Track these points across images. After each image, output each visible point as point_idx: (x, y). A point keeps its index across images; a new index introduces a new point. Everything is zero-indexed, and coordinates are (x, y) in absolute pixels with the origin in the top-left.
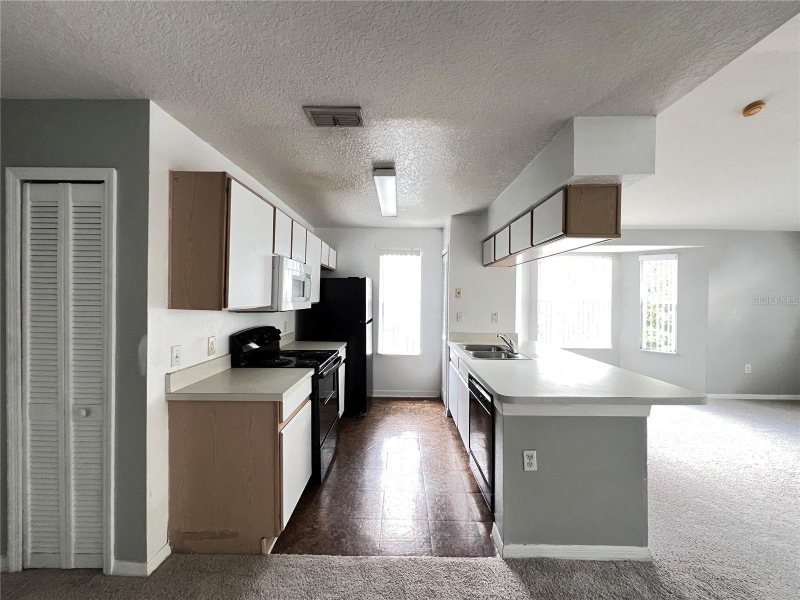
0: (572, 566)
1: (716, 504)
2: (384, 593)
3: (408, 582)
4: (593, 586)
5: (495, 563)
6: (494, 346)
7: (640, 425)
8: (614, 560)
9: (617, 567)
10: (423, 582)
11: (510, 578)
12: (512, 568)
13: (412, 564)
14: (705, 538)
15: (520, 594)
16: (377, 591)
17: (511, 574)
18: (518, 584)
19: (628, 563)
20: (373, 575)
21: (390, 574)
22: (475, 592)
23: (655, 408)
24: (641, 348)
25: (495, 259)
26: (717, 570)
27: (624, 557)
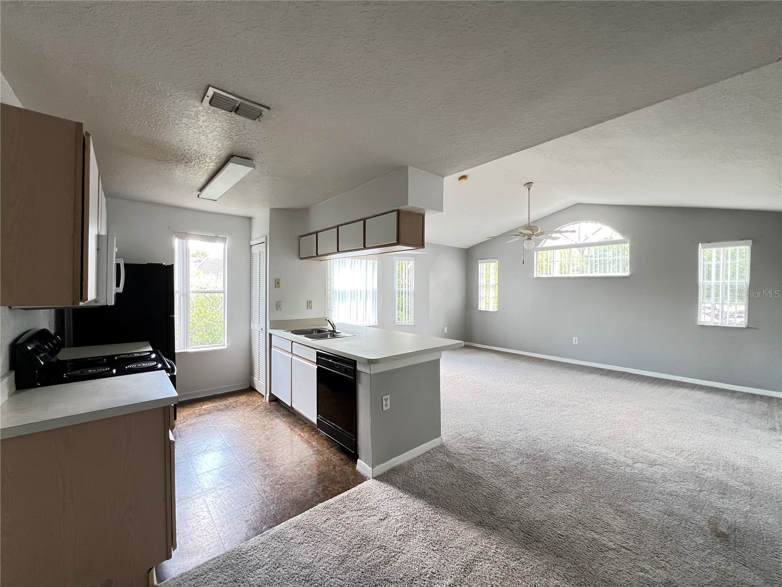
0: (411, 464)
1: (455, 406)
2: (305, 541)
3: (319, 525)
4: (424, 468)
5: (370, 484)
6: (315, 330)
7: (436, 364)
8: (427, 451)
9: (430, 454)
10: (330, 519)
11: (383, 486)
12: (380, 481)
13: (314, 513)
14: (458, 424)
15: (393, 491)
16: (299, 543)
17: (382, 484)
18: (389, 487)
19: (434, 450)
20: (288, 536)
21: (302, 528)
22: (367, 505)
23: (444, 354)
24: (395, 323)
25: (317, 254)
26: (467, 435)
27: (431, 447)
